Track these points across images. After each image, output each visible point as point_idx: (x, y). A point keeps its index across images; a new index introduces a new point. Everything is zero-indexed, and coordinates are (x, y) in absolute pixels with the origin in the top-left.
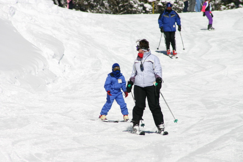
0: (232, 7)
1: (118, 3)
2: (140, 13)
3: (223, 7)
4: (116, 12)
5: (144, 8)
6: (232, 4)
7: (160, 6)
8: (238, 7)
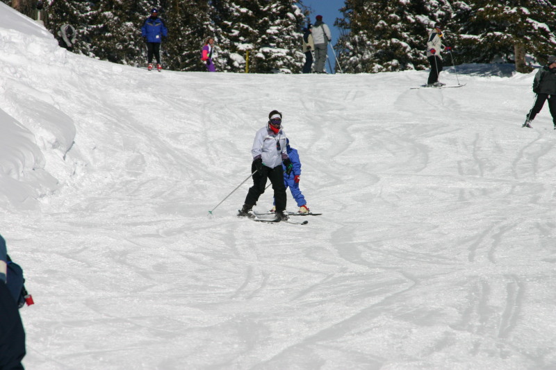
0: (394, 68)
1: (181, 49)
2: (221, 70)
3: (377, 66)
4: (175, 67)
5: (230, 62)
6: (395, 62)
7: (260, 59)
8: (404, 68)
